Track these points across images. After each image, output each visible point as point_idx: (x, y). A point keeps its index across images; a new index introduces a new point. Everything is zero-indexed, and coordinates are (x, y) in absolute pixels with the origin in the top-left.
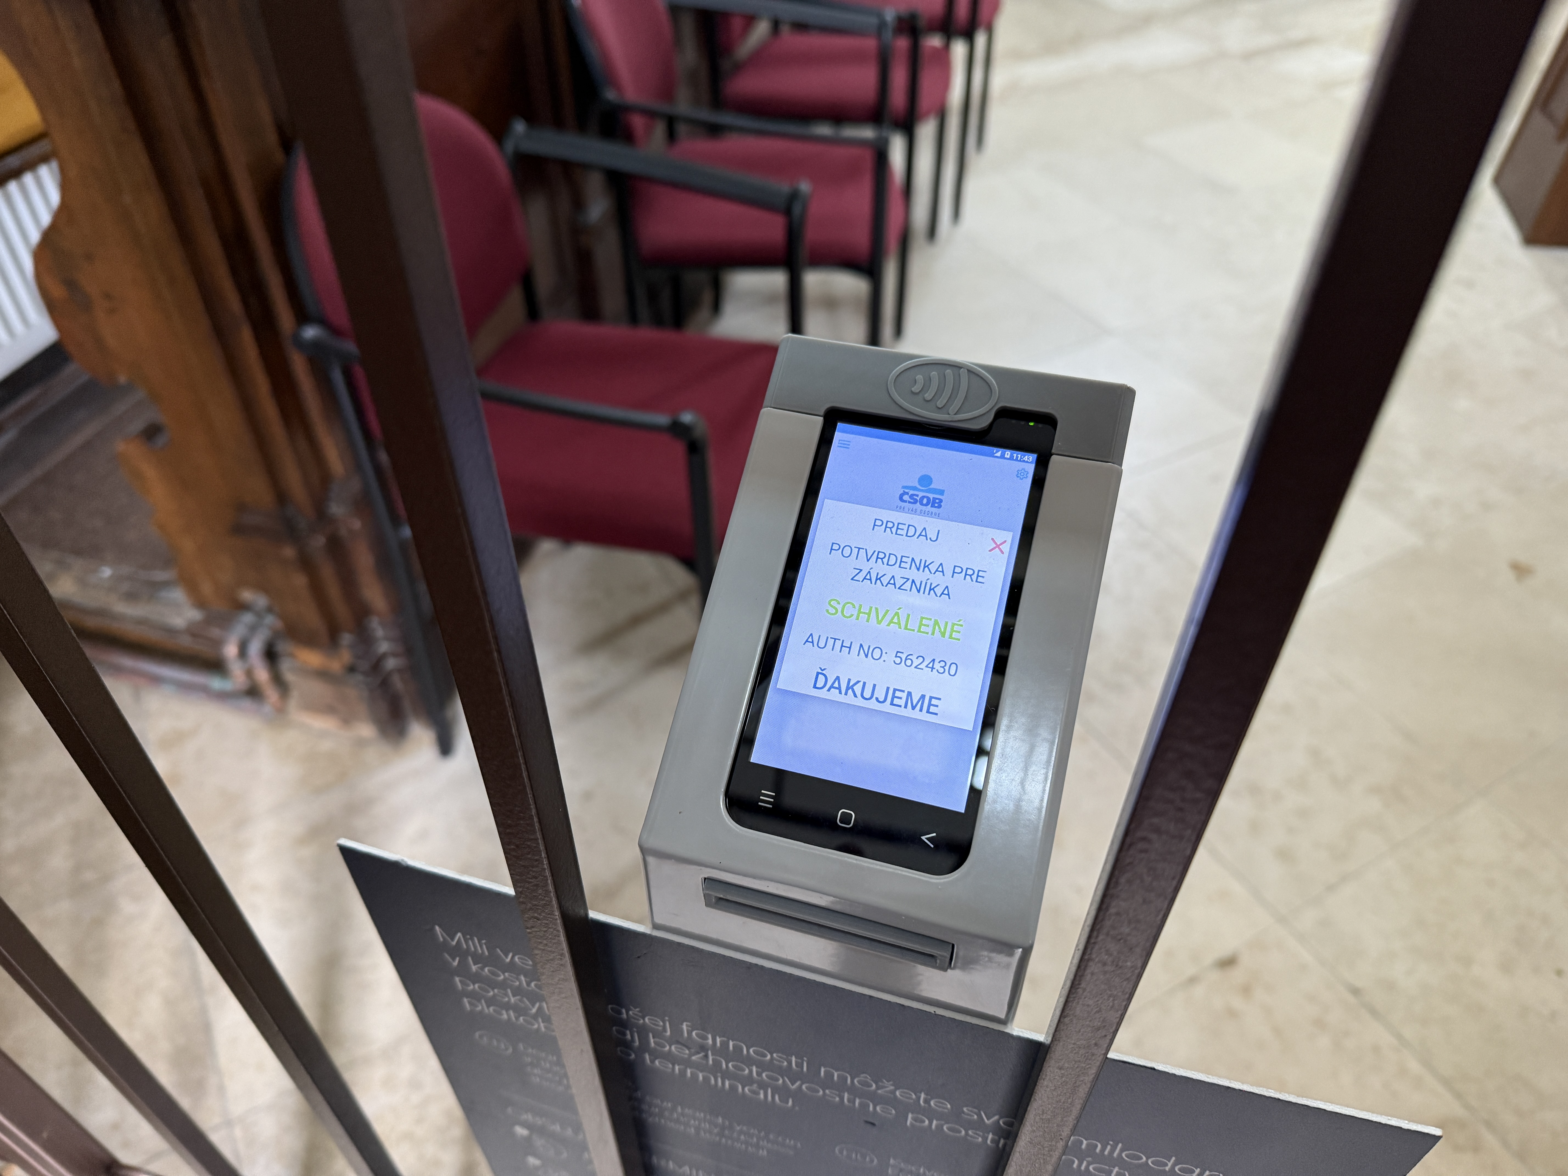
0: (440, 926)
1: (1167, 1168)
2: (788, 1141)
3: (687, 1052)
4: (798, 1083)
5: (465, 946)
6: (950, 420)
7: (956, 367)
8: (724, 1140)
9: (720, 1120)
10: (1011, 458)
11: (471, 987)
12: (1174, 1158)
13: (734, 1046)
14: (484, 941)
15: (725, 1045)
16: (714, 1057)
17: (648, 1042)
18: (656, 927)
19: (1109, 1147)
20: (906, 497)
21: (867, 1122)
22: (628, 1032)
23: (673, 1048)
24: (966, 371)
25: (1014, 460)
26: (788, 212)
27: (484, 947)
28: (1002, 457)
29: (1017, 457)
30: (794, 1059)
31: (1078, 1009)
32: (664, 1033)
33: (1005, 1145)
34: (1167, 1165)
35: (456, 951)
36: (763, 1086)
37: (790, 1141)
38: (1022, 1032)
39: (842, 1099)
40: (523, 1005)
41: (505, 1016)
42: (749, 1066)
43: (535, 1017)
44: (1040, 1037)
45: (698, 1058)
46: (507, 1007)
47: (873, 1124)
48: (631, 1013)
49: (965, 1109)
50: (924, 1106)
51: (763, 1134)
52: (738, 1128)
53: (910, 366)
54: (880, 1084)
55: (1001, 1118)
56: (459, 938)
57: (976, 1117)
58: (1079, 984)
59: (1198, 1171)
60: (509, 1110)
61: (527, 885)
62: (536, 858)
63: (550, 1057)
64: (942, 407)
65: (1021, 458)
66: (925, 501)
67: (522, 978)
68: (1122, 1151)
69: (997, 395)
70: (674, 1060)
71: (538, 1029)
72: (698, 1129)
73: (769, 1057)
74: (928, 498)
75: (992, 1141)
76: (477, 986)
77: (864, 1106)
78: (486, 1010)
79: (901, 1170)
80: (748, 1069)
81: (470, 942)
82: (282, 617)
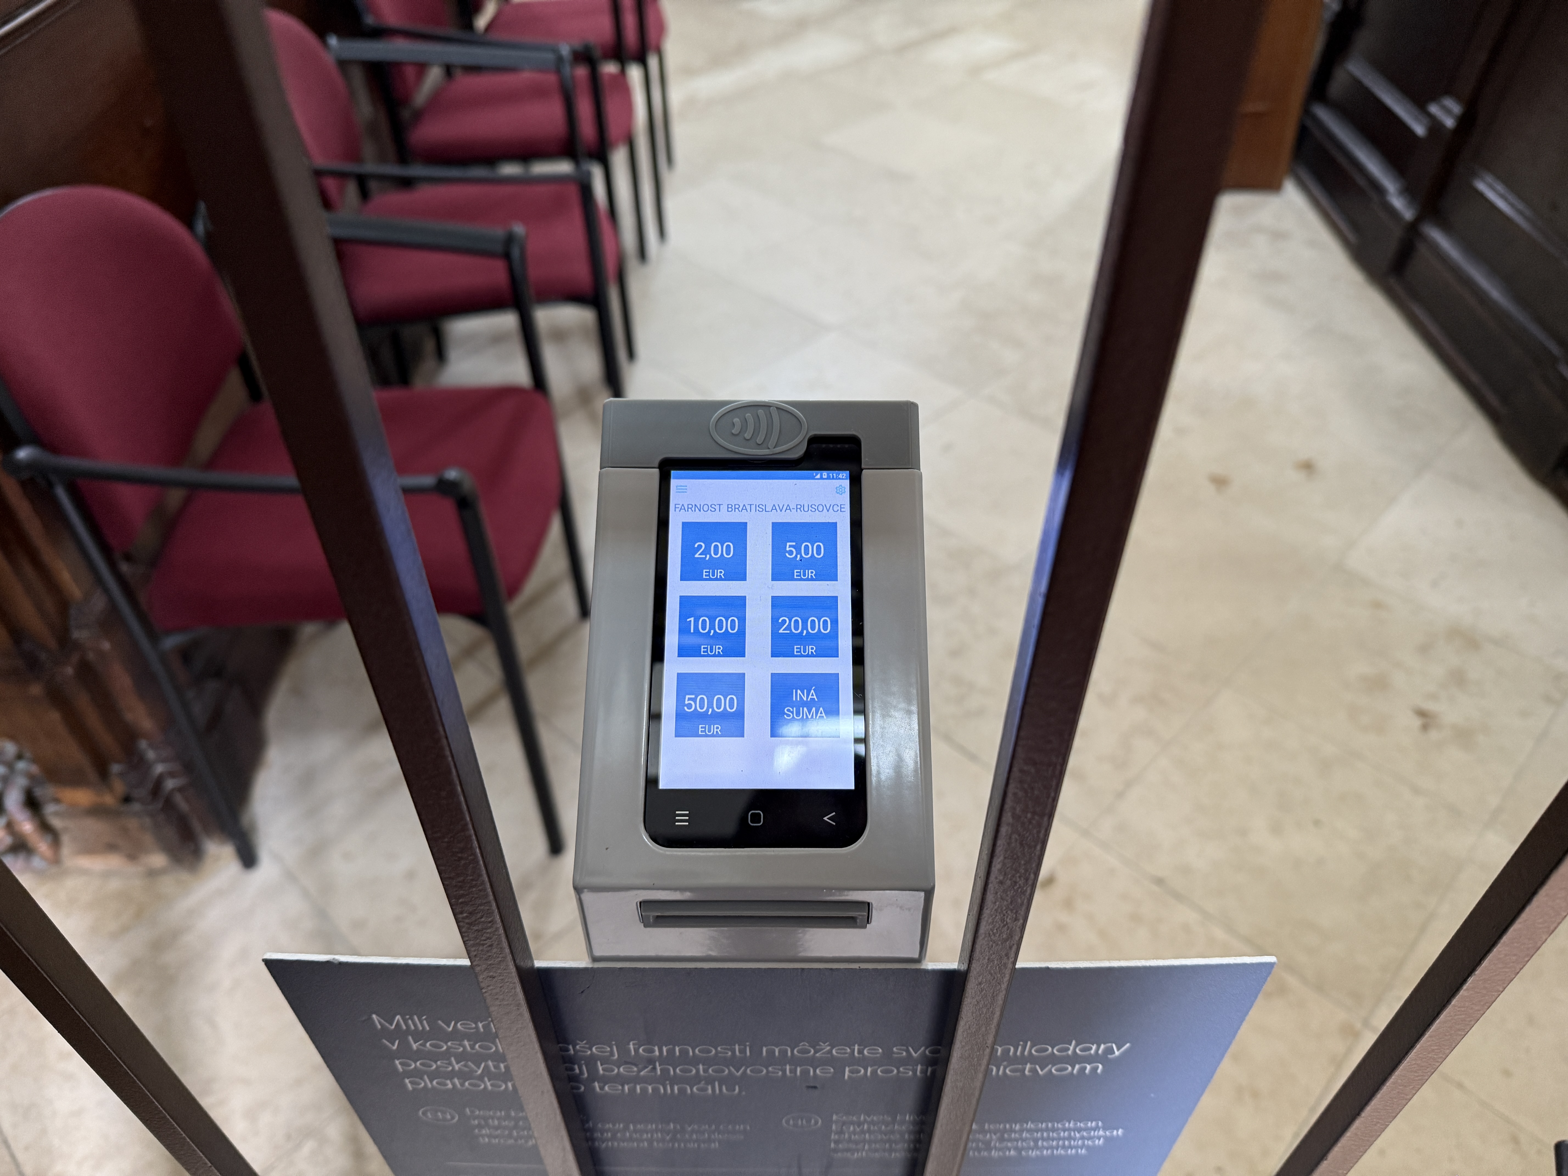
0: (378, 1015)
1: (1070, 1052)
2: (737, 1127)
3: (635, 1069)
4: (743, 1068)
5: (404, 1027)
6: (771, 453)
8: (676, 1145)
9: (672, 1126)
10: (828, 478)
11: (413, 1066)
12: (1074, 1042)
13: (680, 1050)
14: (424, 1017)
16: (662, 1067)
17: (597, 1070)
18: (595, 959)
19: (1020, 1048)
21: (808, 1087)
22: (576, 1067)
23: (621, 1069)
24: (775, 409)
25: (831, 479)
26: (507, 256)
27: (425, 1022)
28: (821, 478)
29: (833, 476)
30: (737, 1047)
32: (612, 1058)
33: (933, 1073)
34: (1069, 1049)
35: (395, 1034)
36: (710, 1081)
37: (740, 1126)
38: (935, 965)
39: (784, 1071)
40: (467, 1069)
42: (696, 1065)
43: (481, 1078)
44: (953, 965)
45: (647, 1072)
46: (451, 1075)
47: (815, 1087)
48: (578, 1047)
49: (895, 1050)
50: (859, 1057)
51: (714, 1127)
52: (690, 1129)
54: (818, 1047)
55: (927, 1048)
56: (398, 1021)
57: (904, 1054)
59: (1094, 1047)
61: (481, 948)
62: (490, 919)
63: (498, 1114)
64: (762, 443)
65: (836, 476)
67: (466, 1043)
68: (1031, 1048)
69: (807, 426)
70: (622, 1080)
71: (485, 1088)
72: (650, 1141)
73: (714, 1051)
75: (921, 1072)
76: (418, 1063)
77: (805, 1073)
78: (430, 1085)
79: (844, 1123)
80: (695, 1068)
81: (410, 1022)
82: (35, 760)
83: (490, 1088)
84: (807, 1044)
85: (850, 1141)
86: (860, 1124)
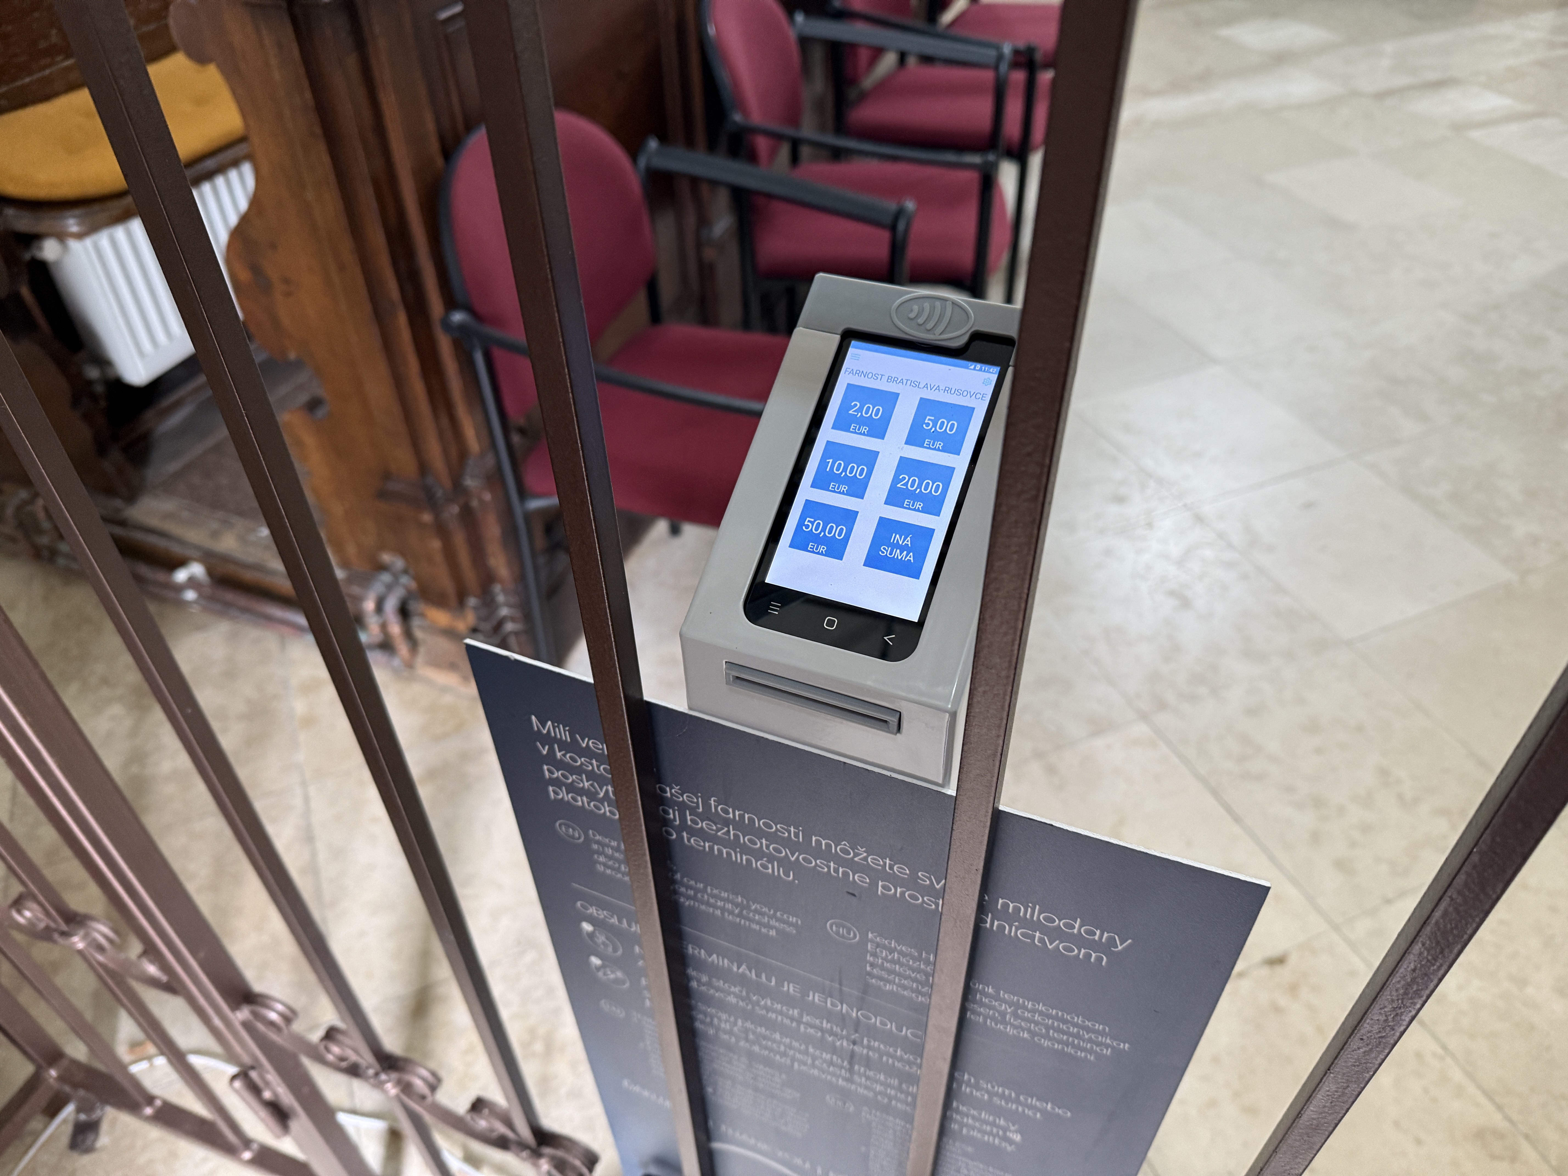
0: (535, 716)
1: (1075, 931)
2: (791, 918)
3: (714, 828)
4: (796, 854)
5: (553, 734)
8: (742, 921)
9: (740, 899)
11: (556, 775)
12: (1080, 921)
13: (749, 818)
14: (567, 728)
15: (742, 817)
16: (734, 831)
17: (686, 820)
18: (692, 707)
19: (1029, 909)
21: (848, 892)
22: (671, 811)
23: (704, 824)
25: (981, 371)
26: (893, 228)
27: (567, 733)
28: (974, 369)
29: (985, 369)
30: (792, 830)
32: (698, 810)
34: (1074, 927)
35: (546, 739)
36: (771, 859)
37: (793, 918)
39: (829, 868)
40: (593, 789)
42: (760, 838)
43: (601, 801)
45: (722, 833)
46: (582, 792)
47: (854, 895)
48: (673, 791)
49: (920, 874)
50: (890, 873)
51: (772, 912)
52: (753, 907)
54: (856, 850)
56: (549, 726)
59: (1098, 932)
60: (579, 904)
64: (930, 330)
65: (987, 370)
67: (594, 762)
68: (1039, 913)
70: (704, 836)
71: (605, 813)
72: (723, 910)
73: (774, 828)
76: (560, 772)
77: (846, 876)
78: (566, 799)
79: (878, 945)
80: (760, 841)
81: (557, 730)
82: (416, 578)
83: (608, 814)
84: (848, 845)
85: (882, 968)
86: (892, 951)
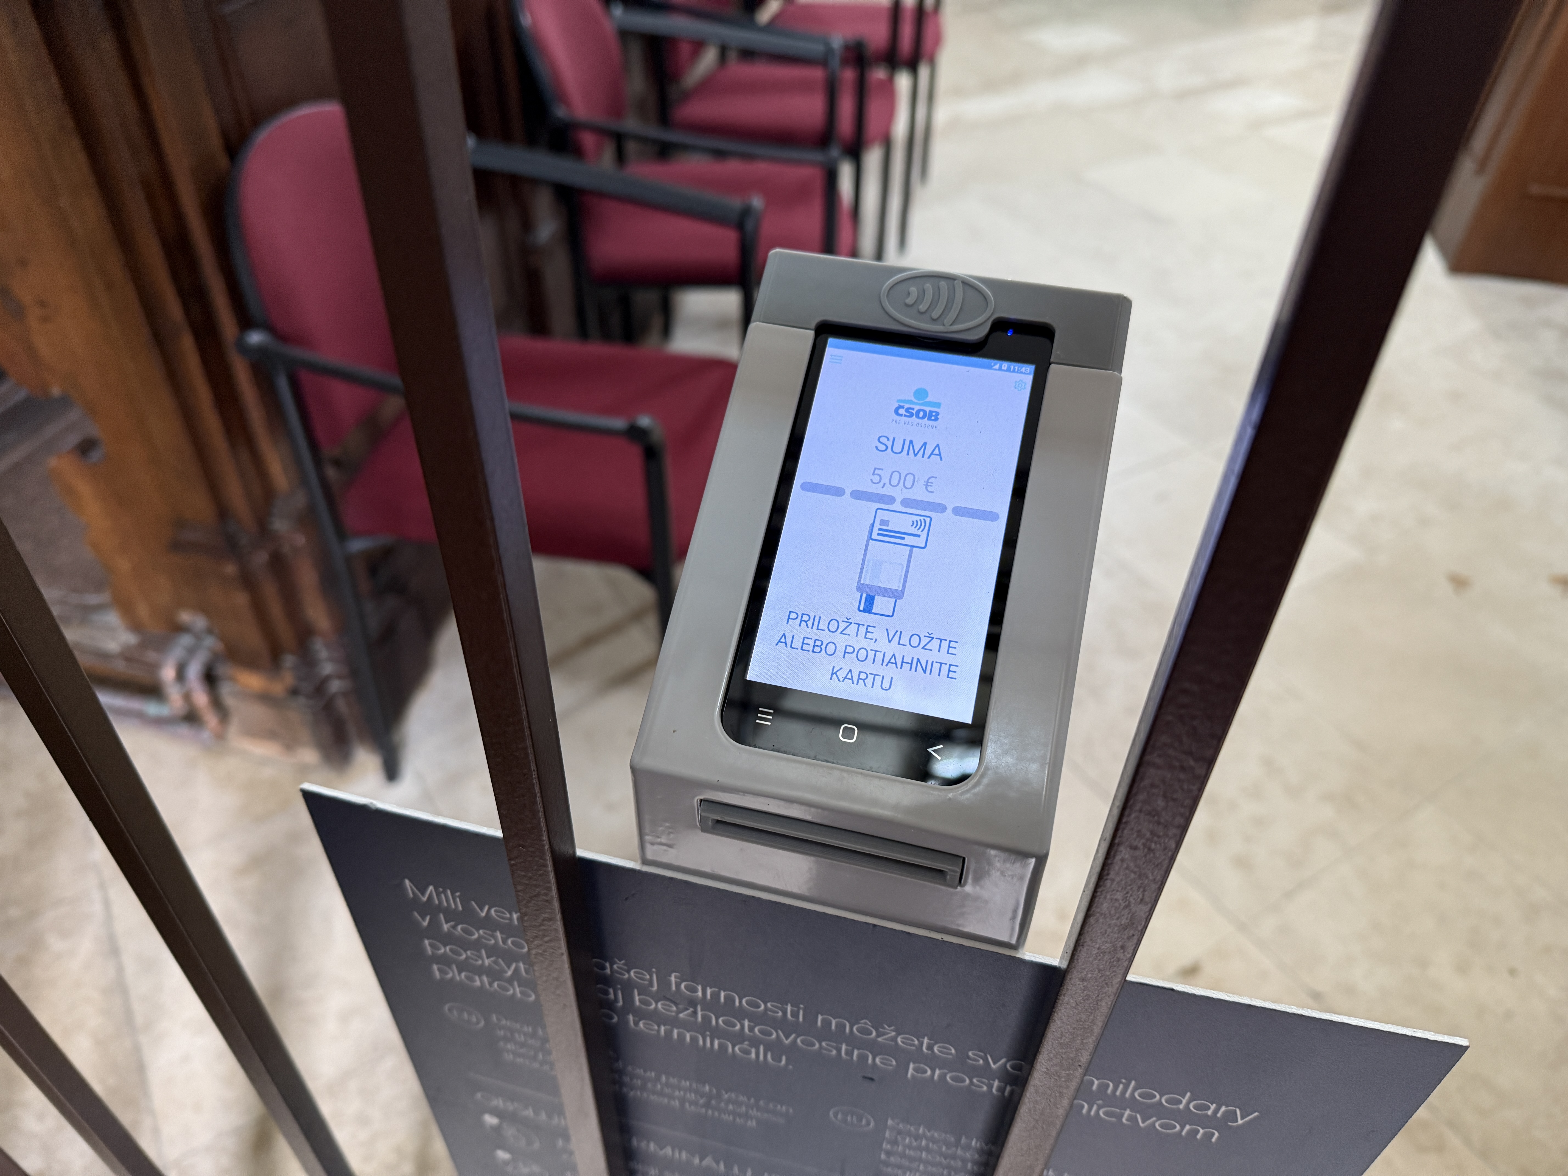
0: (411, 881)
1: (1181, 1107)
2: (779, 1107)
3: (674, 1008)
4: (793, 1036)
6: (946, 331)
7: (950, 278)
8: (710, 1112)
9: (707, 1088)
10: (1008, 370)
11: (442, 951)
12: (1188, 1094)
13: (726, 996)
14: (458, 894)
15: (716, 996)
16: (703, 1012)
17: (633, 1001)
18: (646, 862)
19: (1121, 1086)
20: (902, 411)
21: (864, 1077)
22: (611, 991)
23: (659, 1005)
25: (1011, 372)
26: (740, 226)
27: (458, 900)
28: (1000, 369)
29: (1014, 369)
30: (789, 1008)
31: (1104, 906)
32: (651, 988)
33: (1012, 1093)
34: (1181, 1102)
35: (428, 908)
36: (755, 1043)
37: (781, 1107)
38: (1034, 956)
39: (839, 1050)
40: (496, 967)
41: (478, 983)
42: (741, 1019)
43: (510, 981)
44: (1054, 958)
45: (686, 1015)
47: (872, 1079)
48: (615, 966)
49: (970, 1054)
50: (927, 1053)
52: (726, 1096)
53: (903, 278)
54: (881, 1030)
55: (1008, 1061)
56: (431, 891)
57: (981, 1062)
58: (1108, 874)
59: (1213, 1107)
60: (479, 1095)
63: (525, 1029)
64: (937, 319)
65: (1018, 370)
66: (921, 414)
67: (498, 934)
68: (1135, 1089)
69: (993, 304)
70: (658, 1018)
71: (514, 994)
72: (683, 1101)
73: (762, 1007)
74: (925, 412)
75: (998, 1089)
76: (448, 948)
77: (863, 1058)
78: (458, 978)
79: (900, 1132)
80: (740, 1023)
81: (443, 896)
82: (222, 638)
84: (869, 1024)
85: (903, 1156)
86: (917, 1137)
